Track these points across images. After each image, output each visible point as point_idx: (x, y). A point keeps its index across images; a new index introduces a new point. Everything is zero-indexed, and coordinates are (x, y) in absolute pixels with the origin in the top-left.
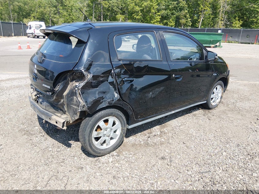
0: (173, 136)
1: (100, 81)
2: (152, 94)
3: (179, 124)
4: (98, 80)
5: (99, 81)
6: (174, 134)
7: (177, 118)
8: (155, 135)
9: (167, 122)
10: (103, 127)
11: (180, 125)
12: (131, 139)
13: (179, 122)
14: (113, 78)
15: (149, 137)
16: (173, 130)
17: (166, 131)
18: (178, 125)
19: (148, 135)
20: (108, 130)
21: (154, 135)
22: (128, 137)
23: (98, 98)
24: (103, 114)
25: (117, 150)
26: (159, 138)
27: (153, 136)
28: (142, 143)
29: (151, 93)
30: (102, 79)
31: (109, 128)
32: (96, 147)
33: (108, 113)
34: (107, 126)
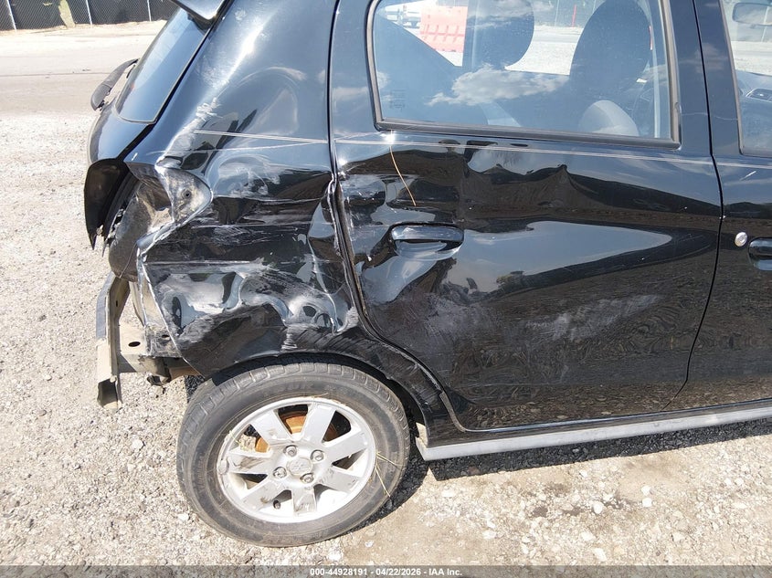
0: (670, 547)
1: (260, 228)
2: (573, 323)
3: (740, 481)
4: (251, 225)
5: (255, 228)
6: (678, 537)
7: (742, 441)
8: (576, 511)
9: (678, 447)
10: (274, 437)
11: (744, 486)
12: (452, 494)
13: (744, 468)
14: (331, 221)
15: (541, 511)
16: (687, 506)
17: (647, 503)
18: (728, 482)
19: (543, 497)
20: (304, 452)
21: (568, 507)
22: (446, 478)
23: (241, 310)
24: (267, 386)
25: (355, 538)
26: (587, 536)
27: (565, 512)
28: (488, 535)
29: (564, 319)
30: (274, 217)
31: (305, 445)
32: (238, 513)
33: (294, 383)
34: (296, 437)
